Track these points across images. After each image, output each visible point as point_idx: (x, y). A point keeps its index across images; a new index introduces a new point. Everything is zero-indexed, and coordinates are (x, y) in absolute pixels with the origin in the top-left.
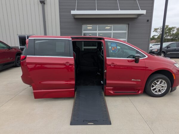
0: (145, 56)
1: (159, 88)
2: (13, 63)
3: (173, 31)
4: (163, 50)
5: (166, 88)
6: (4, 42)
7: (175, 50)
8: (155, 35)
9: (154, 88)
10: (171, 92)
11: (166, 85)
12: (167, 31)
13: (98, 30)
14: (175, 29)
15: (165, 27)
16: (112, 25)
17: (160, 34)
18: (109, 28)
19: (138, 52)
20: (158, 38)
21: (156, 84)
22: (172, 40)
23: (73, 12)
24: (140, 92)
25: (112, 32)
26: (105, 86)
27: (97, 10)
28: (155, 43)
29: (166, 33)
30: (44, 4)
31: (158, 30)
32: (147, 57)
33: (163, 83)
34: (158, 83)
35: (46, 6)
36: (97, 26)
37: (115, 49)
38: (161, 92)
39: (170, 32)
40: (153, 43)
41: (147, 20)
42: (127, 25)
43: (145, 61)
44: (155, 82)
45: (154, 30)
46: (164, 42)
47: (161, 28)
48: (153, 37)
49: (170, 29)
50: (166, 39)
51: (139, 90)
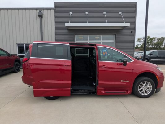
0: (132, 60)
1: (145, 90)
2: (12, 69)
3: (154, 41)
4: (146, 57)
5: (151, 90)
6: (4, 50)
7: (157, 57)
8: (138, 45)
9: (141, 89)
10: (156, 93)
11: (151, 87)
12: (149, 41)
13: (89, 40)
14: (156, 39)
15: (147, 37)
16: (101, 36)
17: (143, 43)
18: (98, 38)
19: (125, 57)
20: (141, 47)
21: (142, 86)
22: (154, 49)
23: (67, 25)
24: (128, 92)
25: (101, 41)
26: (97, 86)
27: (88, 23)
28: (139, 51)
29: (148, 43)
30: (42, 17)
31: (141, 40)
32: (133, 61)
33: (148, 85)
34: (144, 85)
35: (43, 19)
36: (88, 36)
37: (106, 54)
38: (147, 93)
39: (151, 42)
40: (138, 51)
41: (131, 31)
42: (114, 36)
43: (132, 64)
44: (141, 84)
45: (137, 40)
46: (147, 50)
47: (143, 39)
48: (137, 46)
49: (152, 39)
50: (149, 48)
51: (128, 91)
